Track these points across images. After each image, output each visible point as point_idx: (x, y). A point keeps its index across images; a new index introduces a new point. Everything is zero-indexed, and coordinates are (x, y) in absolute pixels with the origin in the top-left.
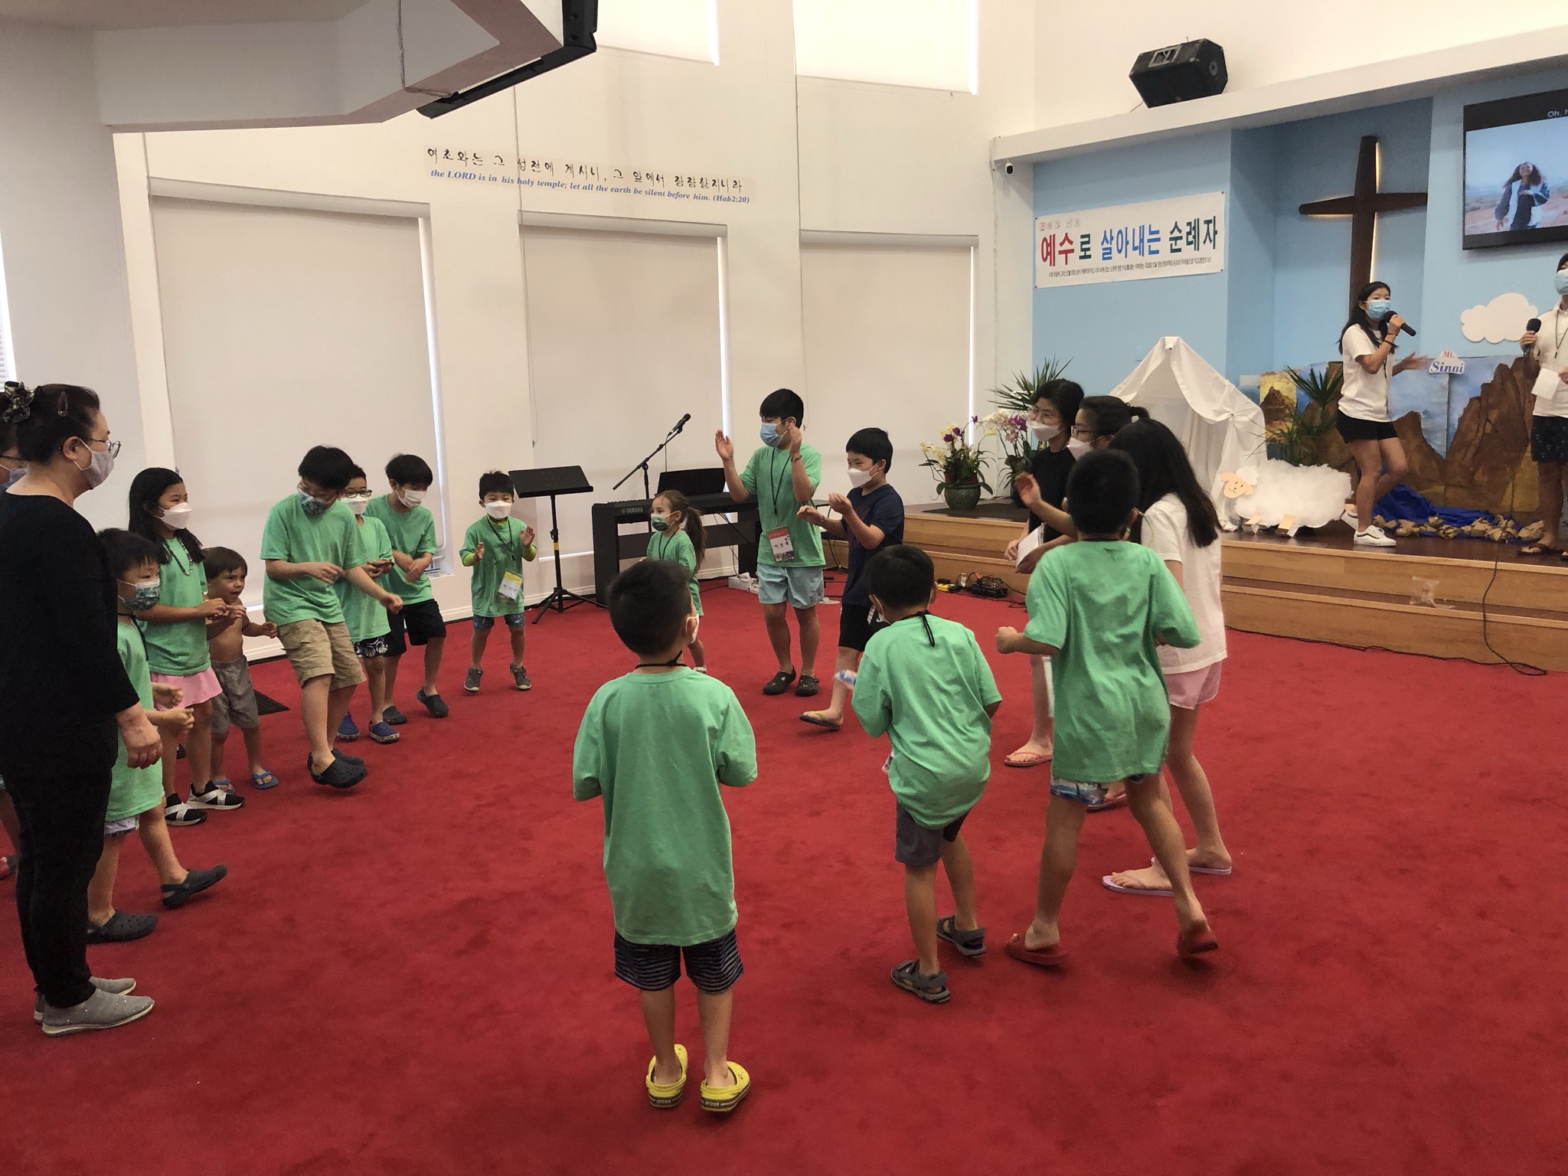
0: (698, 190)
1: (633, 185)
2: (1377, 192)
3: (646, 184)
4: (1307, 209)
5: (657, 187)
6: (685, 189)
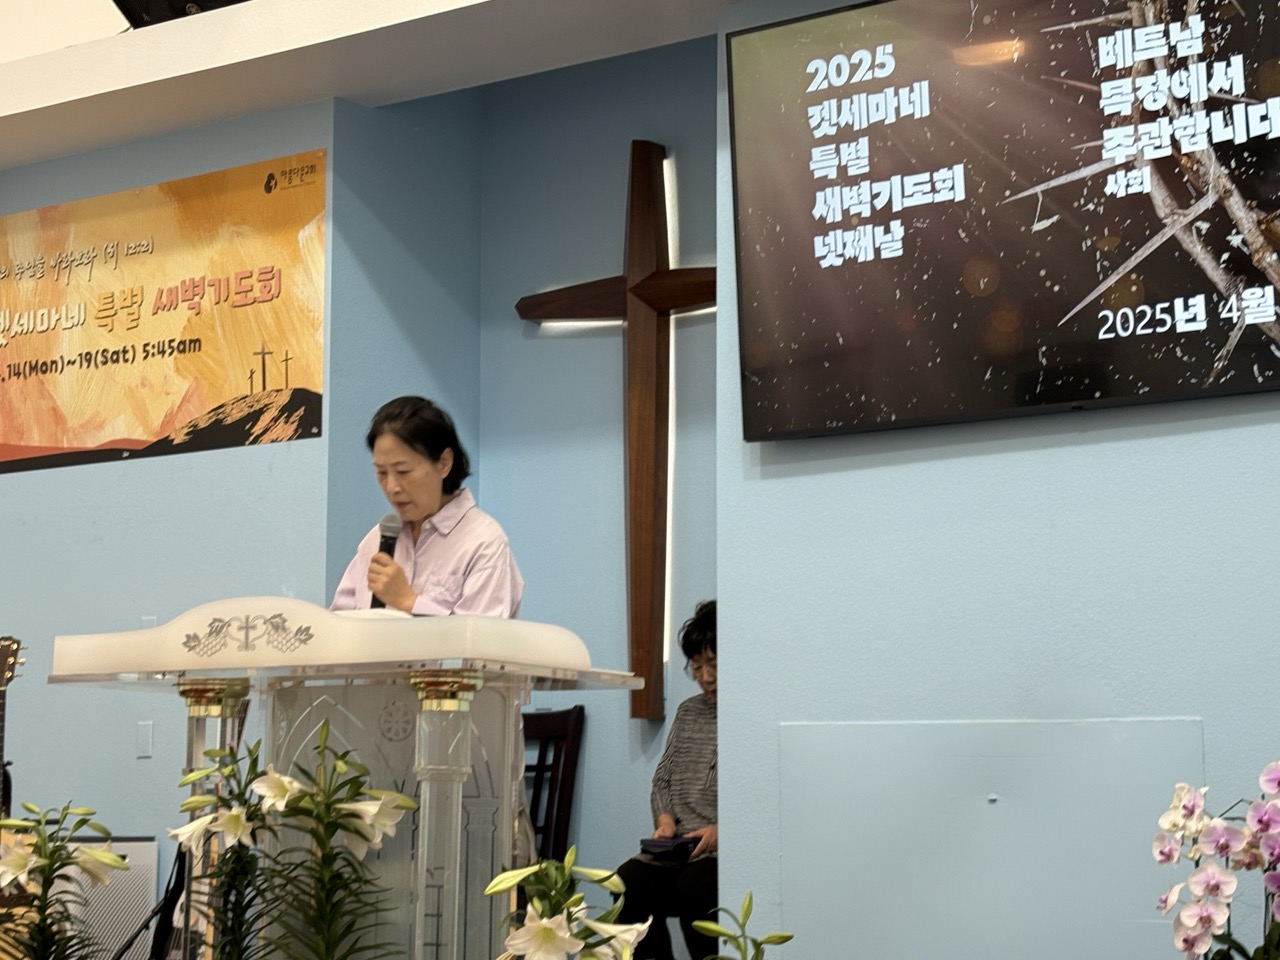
2: (673, 265)
4: (535, 309)
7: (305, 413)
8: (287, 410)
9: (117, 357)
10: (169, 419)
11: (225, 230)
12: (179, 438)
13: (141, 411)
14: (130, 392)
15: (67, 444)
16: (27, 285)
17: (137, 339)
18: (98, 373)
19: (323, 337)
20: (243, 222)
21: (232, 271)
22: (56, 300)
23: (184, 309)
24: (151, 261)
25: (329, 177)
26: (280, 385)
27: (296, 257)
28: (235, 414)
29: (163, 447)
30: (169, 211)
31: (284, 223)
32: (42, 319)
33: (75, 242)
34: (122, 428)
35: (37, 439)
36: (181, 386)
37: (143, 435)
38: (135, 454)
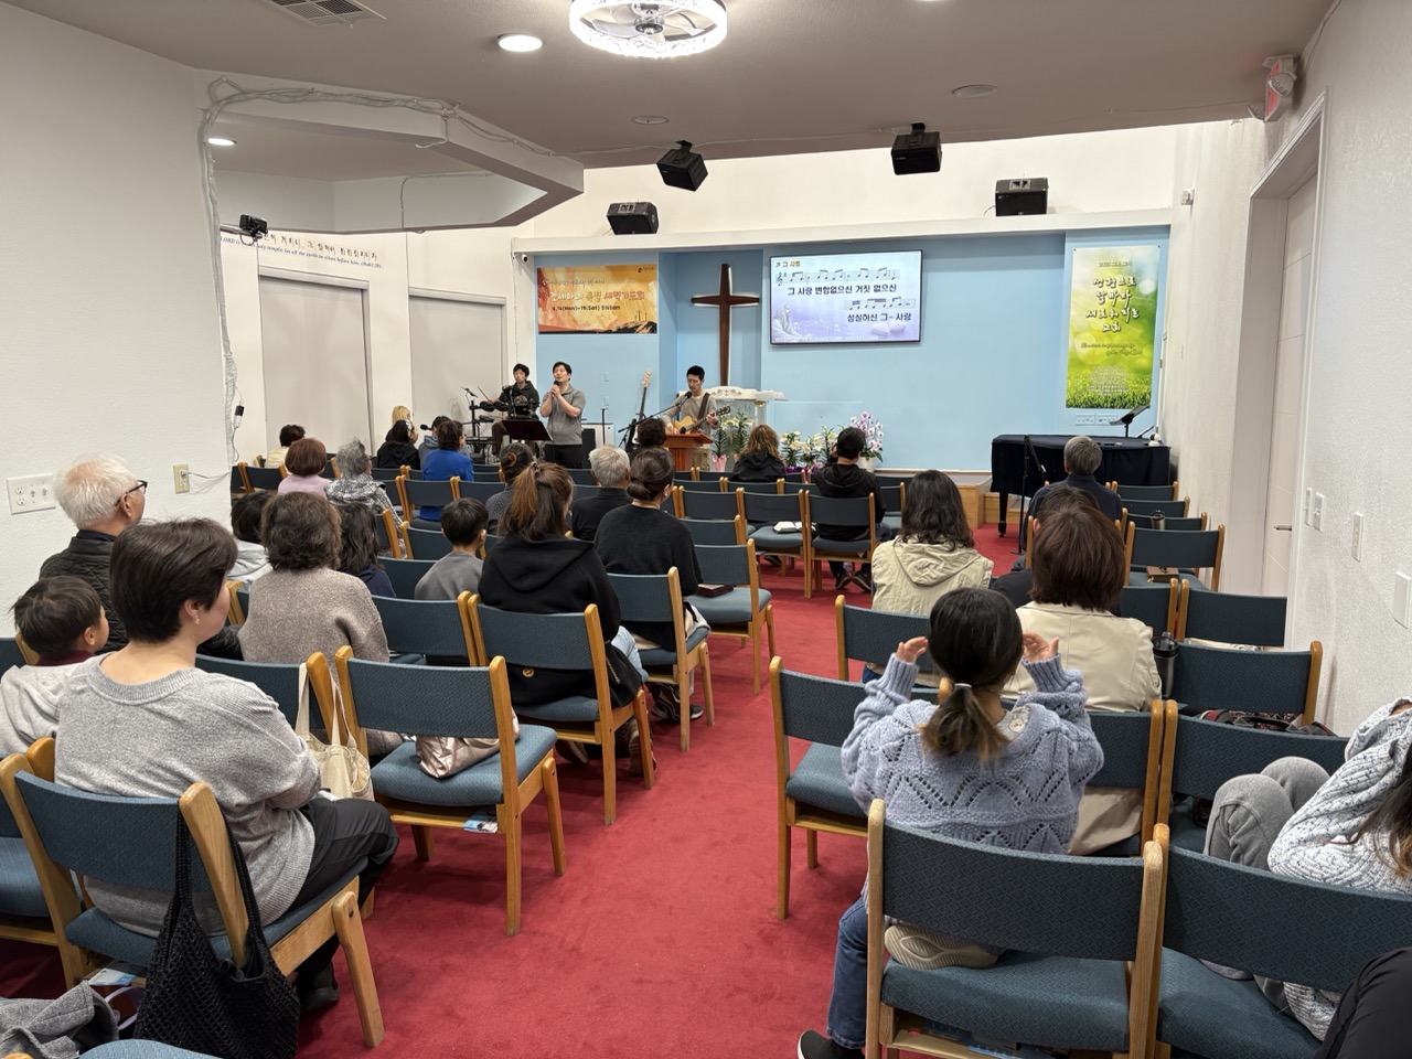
0: (353, 258)
1: (319, 253)
2: (731, 294)
3: (325, 252)
4: (695, 300)
5: (331, 255)
6: (346, 257)
7: (652, 327)
8: (647, 326)
9: (593, 308)
10: (611, 325)
11: (626, 281)
12: (614, 330)
13: (602, 323)
14: (598, 318)
15: (578, 329)
16: (562, 286)
17: (600, 304)
18: (587, 312)
19: (657, 310)
20: (631, 279)
21: (629, 290)
22: (573, 291)
23: (614, 298)
24: (603, 286)
25: (658, 272)
26: (644, 320)
27: (648, 289)
28: (631, 326)
29: (609, 332)
30: (609, 273)
31: (645, 281)
32: (568, 296)
33: (578, 277)
34: (595, 326)
35: (569, 327)
36: (614, 318)
37: (602, 328)
38: (600, 333)
